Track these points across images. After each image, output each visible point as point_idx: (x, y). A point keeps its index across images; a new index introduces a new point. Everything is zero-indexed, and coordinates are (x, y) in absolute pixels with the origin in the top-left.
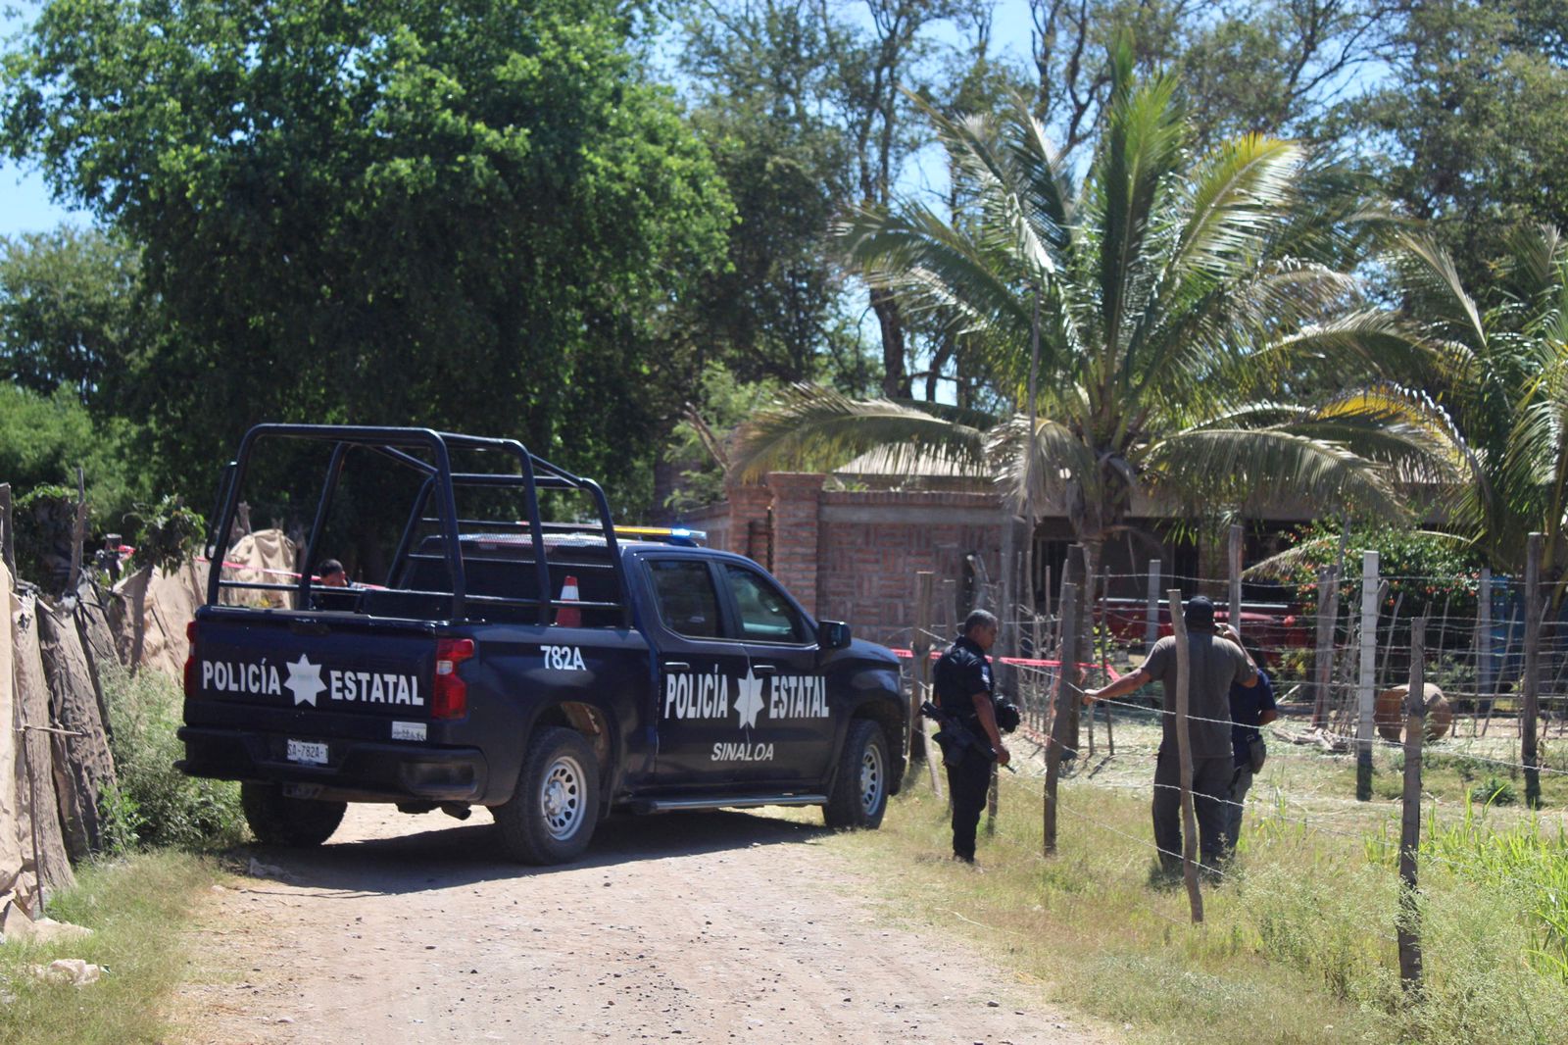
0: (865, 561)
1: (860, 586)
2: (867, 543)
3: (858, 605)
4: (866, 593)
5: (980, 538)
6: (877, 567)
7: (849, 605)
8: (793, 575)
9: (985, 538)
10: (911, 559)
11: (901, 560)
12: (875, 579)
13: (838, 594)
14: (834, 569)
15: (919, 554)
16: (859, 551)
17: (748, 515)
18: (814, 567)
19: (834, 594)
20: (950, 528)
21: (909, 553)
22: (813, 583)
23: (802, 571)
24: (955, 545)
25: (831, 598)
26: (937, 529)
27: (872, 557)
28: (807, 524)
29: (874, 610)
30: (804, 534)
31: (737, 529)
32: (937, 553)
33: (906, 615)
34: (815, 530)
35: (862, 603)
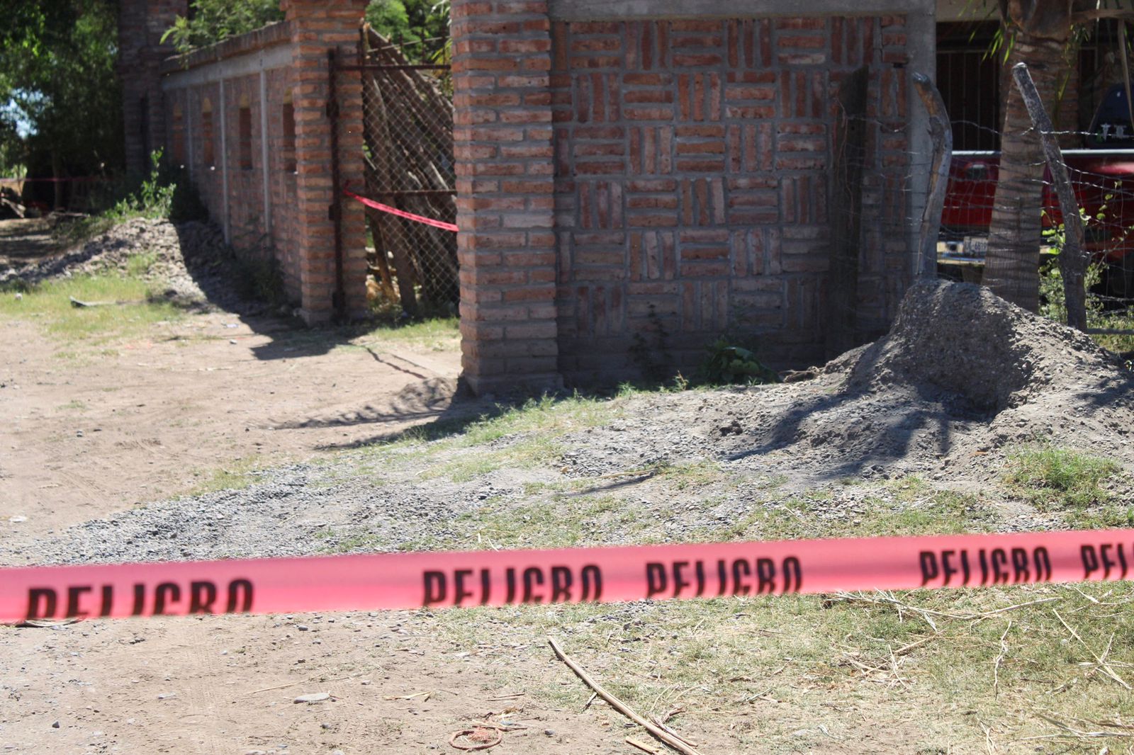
0: (643, 99)
1: (636, 151)
2: (647, 63)
3: (634, 189)
4: (648, 164)
5: (869, 42)
6: (668, 110)
7: (617, 190)
8: (505, 134)
9: (878, 41)
10: (737, 91)
11: (716, 93)
12: (666, 134)
13: (593, 169)
14: (583, 118)
15: (750, 79)
16: (630, 78)
17: (327, 37)
18: (547, 115)
19: (585, 168)
20: (809, 24)
21: (731, 78)
22: (546, 148)
23: (522, 123)
24: (821, 58)
25: (580, 177)
26: (784, 26)
27: (657, 89)
28: (529, 25)
29: (667, 198)
30: (523, 46)
31: (309, 62)
32: (786, 75)
33: (729, 205)
34: (546, 38)
35: (641, 184)
